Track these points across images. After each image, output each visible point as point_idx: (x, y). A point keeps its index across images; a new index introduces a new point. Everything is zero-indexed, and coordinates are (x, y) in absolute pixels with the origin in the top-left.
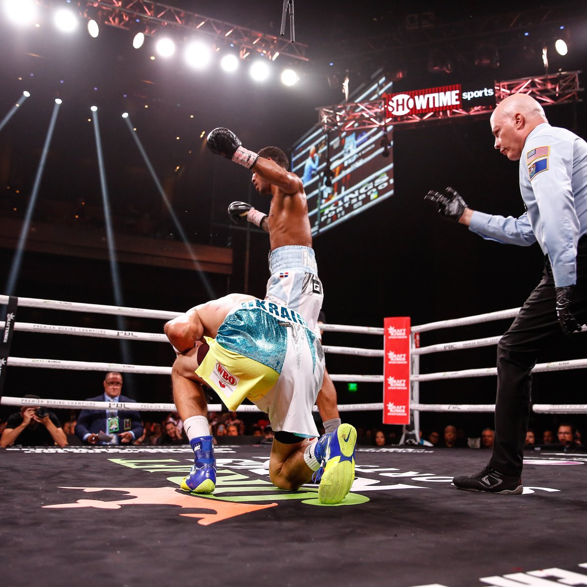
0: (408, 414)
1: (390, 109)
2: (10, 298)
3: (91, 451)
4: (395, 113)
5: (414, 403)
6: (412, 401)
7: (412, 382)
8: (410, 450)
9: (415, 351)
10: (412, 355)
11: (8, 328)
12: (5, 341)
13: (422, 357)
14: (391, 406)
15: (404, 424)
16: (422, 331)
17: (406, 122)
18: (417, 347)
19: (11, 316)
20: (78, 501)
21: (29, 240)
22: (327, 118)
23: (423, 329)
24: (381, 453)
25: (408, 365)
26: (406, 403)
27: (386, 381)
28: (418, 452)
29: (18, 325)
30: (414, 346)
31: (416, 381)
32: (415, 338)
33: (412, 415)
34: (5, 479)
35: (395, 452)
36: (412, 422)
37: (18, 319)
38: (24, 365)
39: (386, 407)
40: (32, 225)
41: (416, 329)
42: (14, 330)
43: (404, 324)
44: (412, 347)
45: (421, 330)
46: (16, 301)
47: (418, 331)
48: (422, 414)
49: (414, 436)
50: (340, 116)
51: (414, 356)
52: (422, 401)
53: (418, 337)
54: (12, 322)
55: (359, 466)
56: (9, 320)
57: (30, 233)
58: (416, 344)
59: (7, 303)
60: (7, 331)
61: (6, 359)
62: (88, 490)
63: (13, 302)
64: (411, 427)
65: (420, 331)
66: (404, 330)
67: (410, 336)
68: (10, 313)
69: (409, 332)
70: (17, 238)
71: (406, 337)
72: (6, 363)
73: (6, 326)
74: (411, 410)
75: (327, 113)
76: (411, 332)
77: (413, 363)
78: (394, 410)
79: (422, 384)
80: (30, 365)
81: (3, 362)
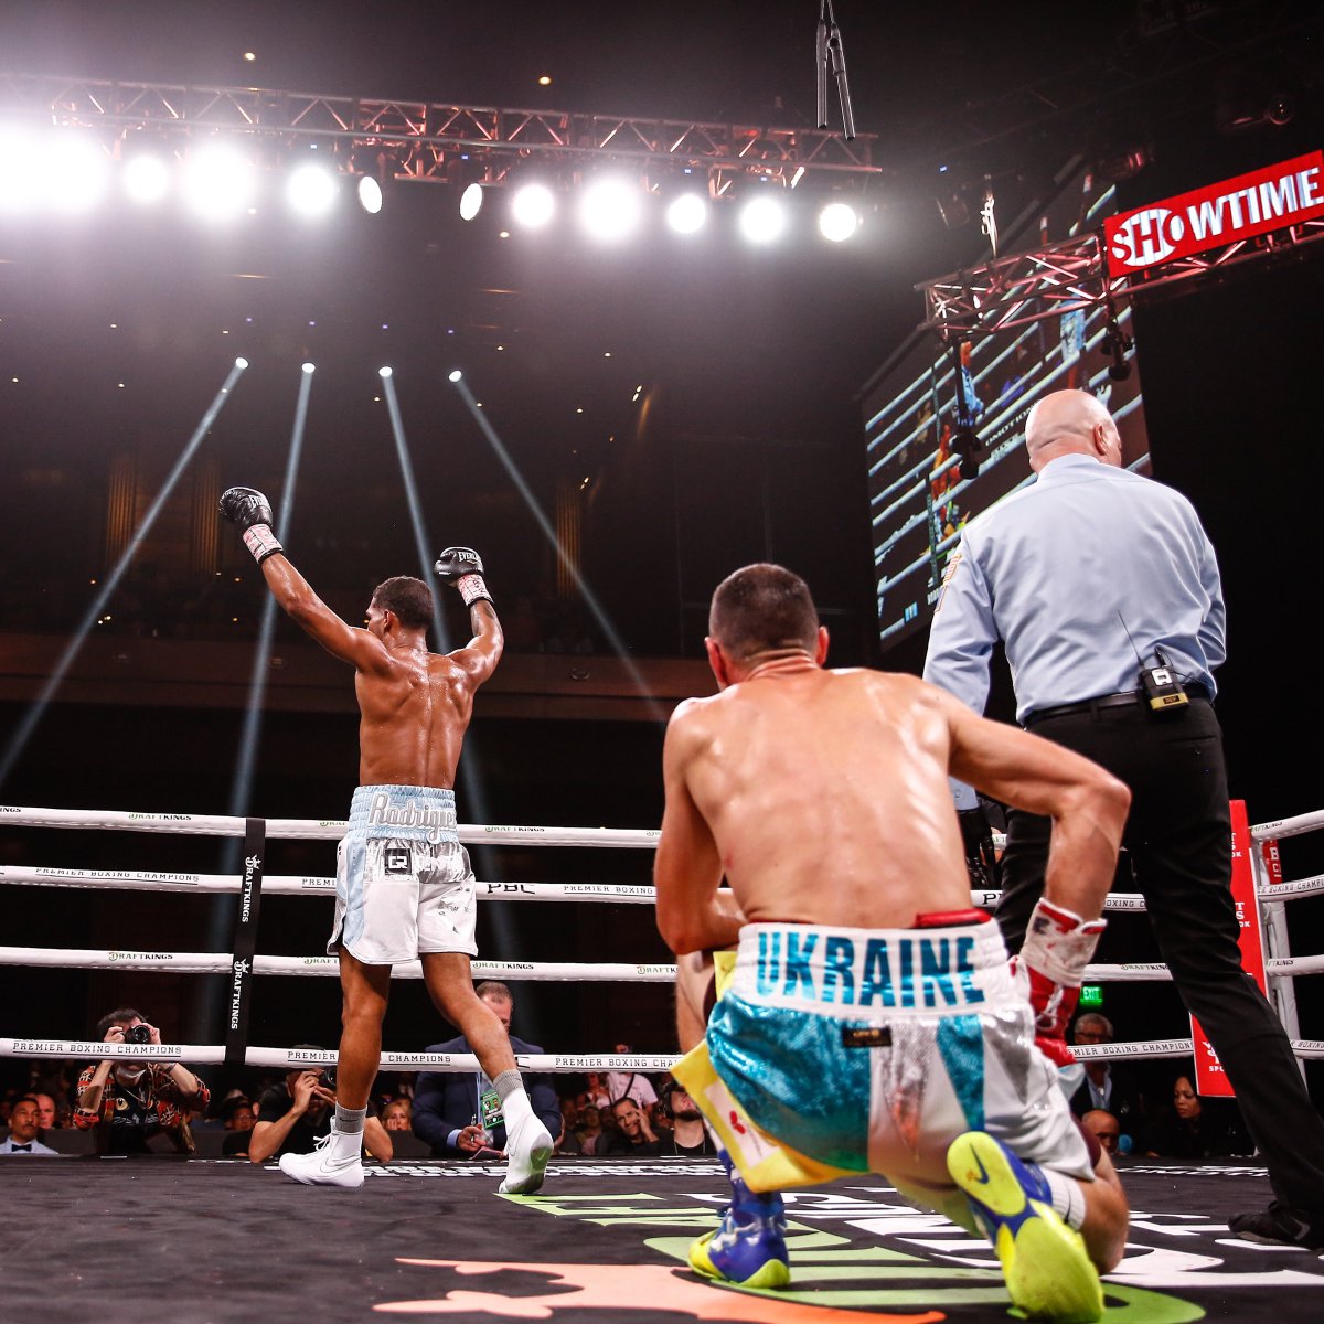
1: (1119, 253)
2: (248, 823)
3: (449, 1173)
4: (1133, 261)
7: (1273, 978)
9: (1270, 892)
10: (1261, 903)
11: (250, 891)
13: (1294, 908)
16: (1285, 835)
17: (1166, 279)
18: (1273, 881)
19: (253, 863)
20: (450, 1295)
21: (271, 686)
22: (948, 306)
23: (1288, 831)
24: (1205, 1178)
25: (1253, 930)
29: (271, 883)
30: (1265, 877)
31: (1284, 975)
32: (1267, 854)
34: (280, 1238)
37: (270, 868)
38: (287, 972)
39: (1201, 1051)
40: (275, 651)
41: (1266, 830)
42: (262, 893)
44: (1260, 883)
45: (1280, 834)
46: (263, 827)
47: (1272, 836)
50: (982, 296)
51: (1268, 906)
52: (1310, 1031)
53: (1274, 853)
54: (257, 876)
55: (1149, 1216)
56: (250, 871)
57: (272, 671)
58: (1271, 873)
59: (242, 833)
61: (250, 961)
62: (466, 1268)
63: (255, 830)
65: (1278, 837)
67: (1252, 853)
68: (251, 856)
69: (1244, 842)
70: (245, 686)
71: (1239, 854)
72: (250, 969)
73: (244, 886)
75: (945, 293)
76: (1252, 841)
77: (1267, 924)
80: (300, 973)
81: (244, 966)
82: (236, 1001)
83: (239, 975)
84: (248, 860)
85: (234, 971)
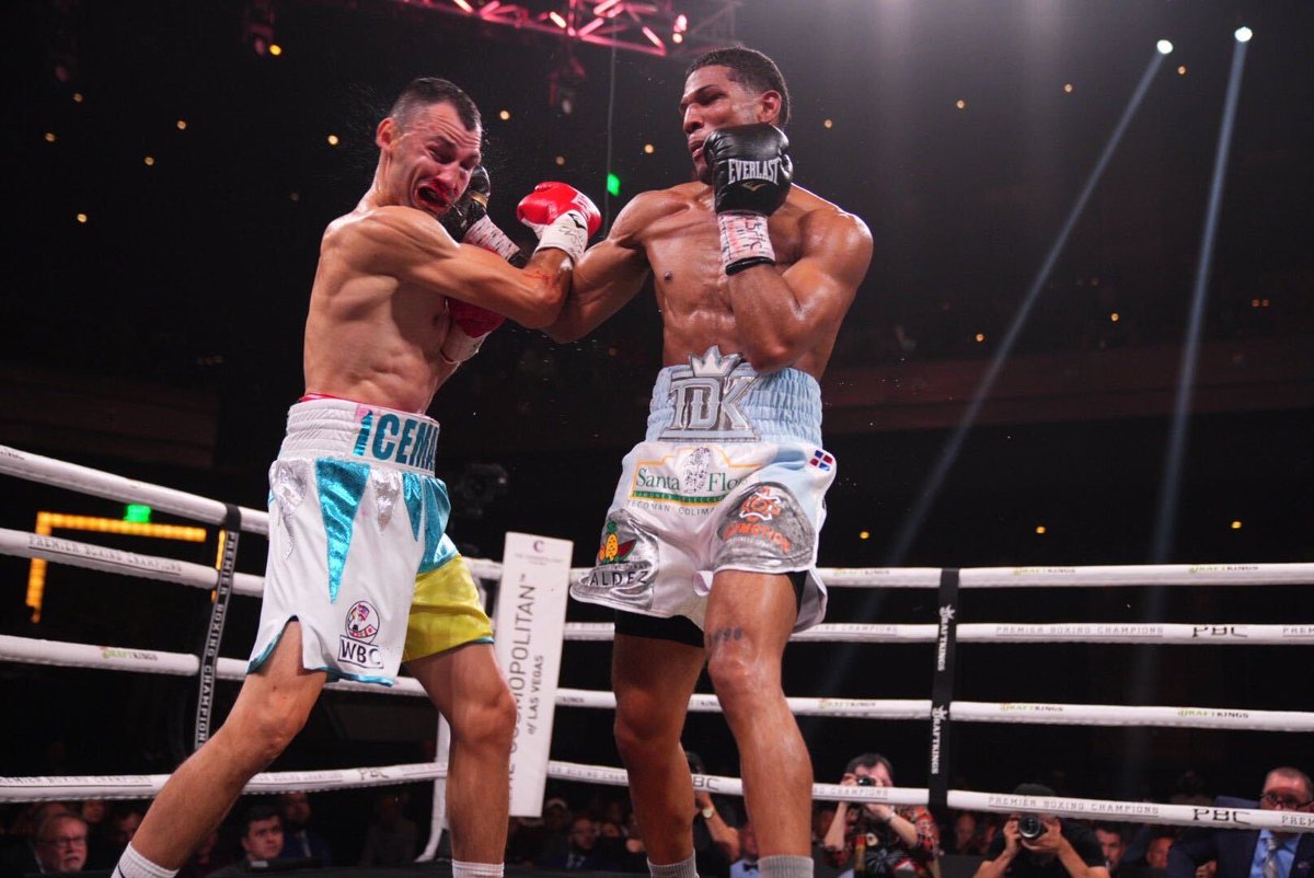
2: (943, 573)
11: (945, 639)
12: (941, 667)
29: (966, 631)
37: (965, 616)
38: (985, 719)
42: (958, 641)
46: (956, 576)
54: (952, 625)
56: (945, 620)
59: (936, 583)
60: (943, 645)
61: (947, 708)
63: (950, 580)
68: (945, 606)
72: (947, 716)
73: (940, 636)
80: (997, 719)
81: (940, 714)
82: (936, 747)
83: (937, 721)
84: (942, 610)
85: (932, 718)
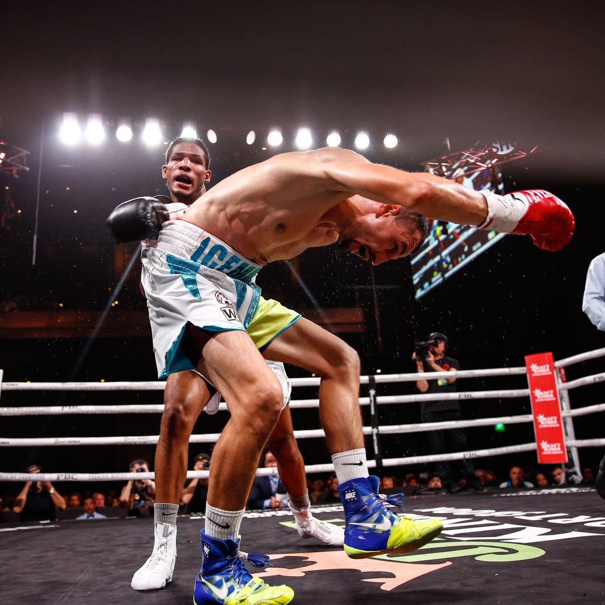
0: (564, 452)
1: (495, 150)
4: (500, 153)
5: (570, 439)
6: (567, 438)
7: (564, 418)
8: (574, 490)
9: (562, 386)
10: (559, 391)
13: (571, 392)
14: (544, 445)
15: (562, 463)
16: (567, 365)
17: (512, 159)
18: (563, 382)
20: (266, 570)
22: (434, 170)
23: (568, 363)
24: (543, 495)
25: (556, 401)
26: (561, 441)
27: (536, 420)
28: (584, 491)
30: (560, 380)
31: (568, 417)
32: (560, 372)
33: (569, 452)
35: (558, 493)
36: (571, 460)
39: (539, 446)
41: (559, 363)
43: (547, 359)
44: (558, 383)
45: (565, 364)
47: (562, 365)
48: (580, 450)
49: (575, 473)
50: (446, 166)
51: (561, 392)
52: (578, 437)
53: (563, 371)
58: (562, 379)
64: (570, 464)
65: (564, 366)
66: (548, 366)
67: (555, 372)
69: (552, 368)
71: (550, 373)
74: (567, 447)
75: (432, 166)
76: (555, 368)
77: (562, 398)
78: (549, 449)
79: (575, 419)
